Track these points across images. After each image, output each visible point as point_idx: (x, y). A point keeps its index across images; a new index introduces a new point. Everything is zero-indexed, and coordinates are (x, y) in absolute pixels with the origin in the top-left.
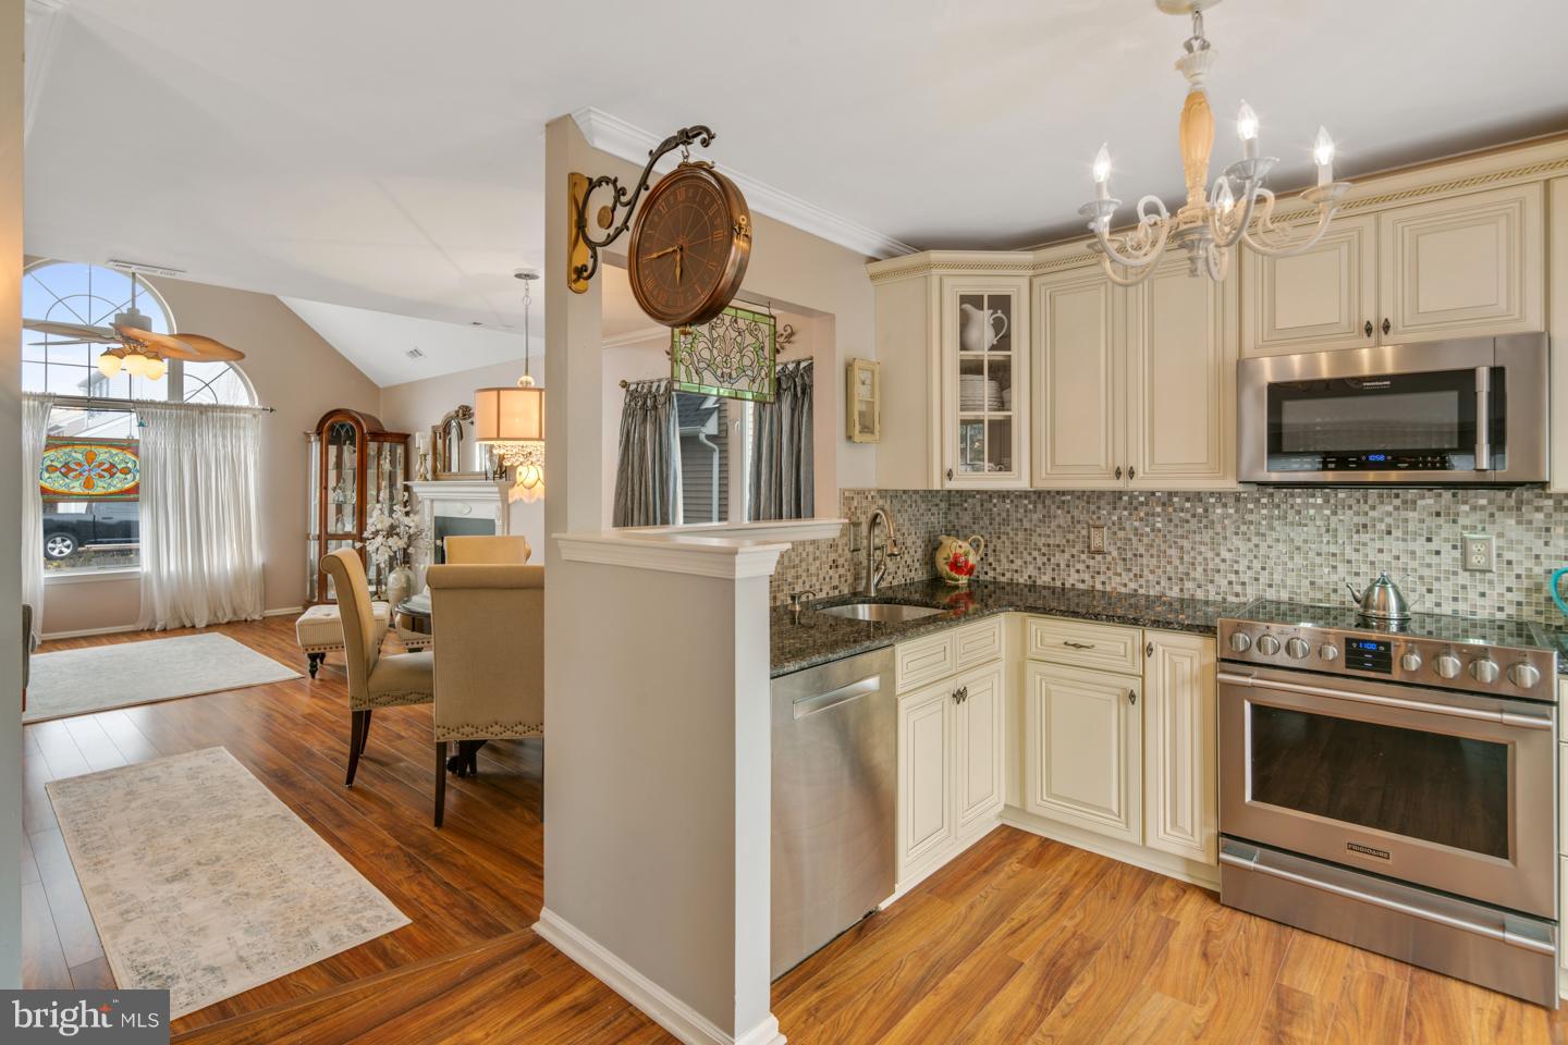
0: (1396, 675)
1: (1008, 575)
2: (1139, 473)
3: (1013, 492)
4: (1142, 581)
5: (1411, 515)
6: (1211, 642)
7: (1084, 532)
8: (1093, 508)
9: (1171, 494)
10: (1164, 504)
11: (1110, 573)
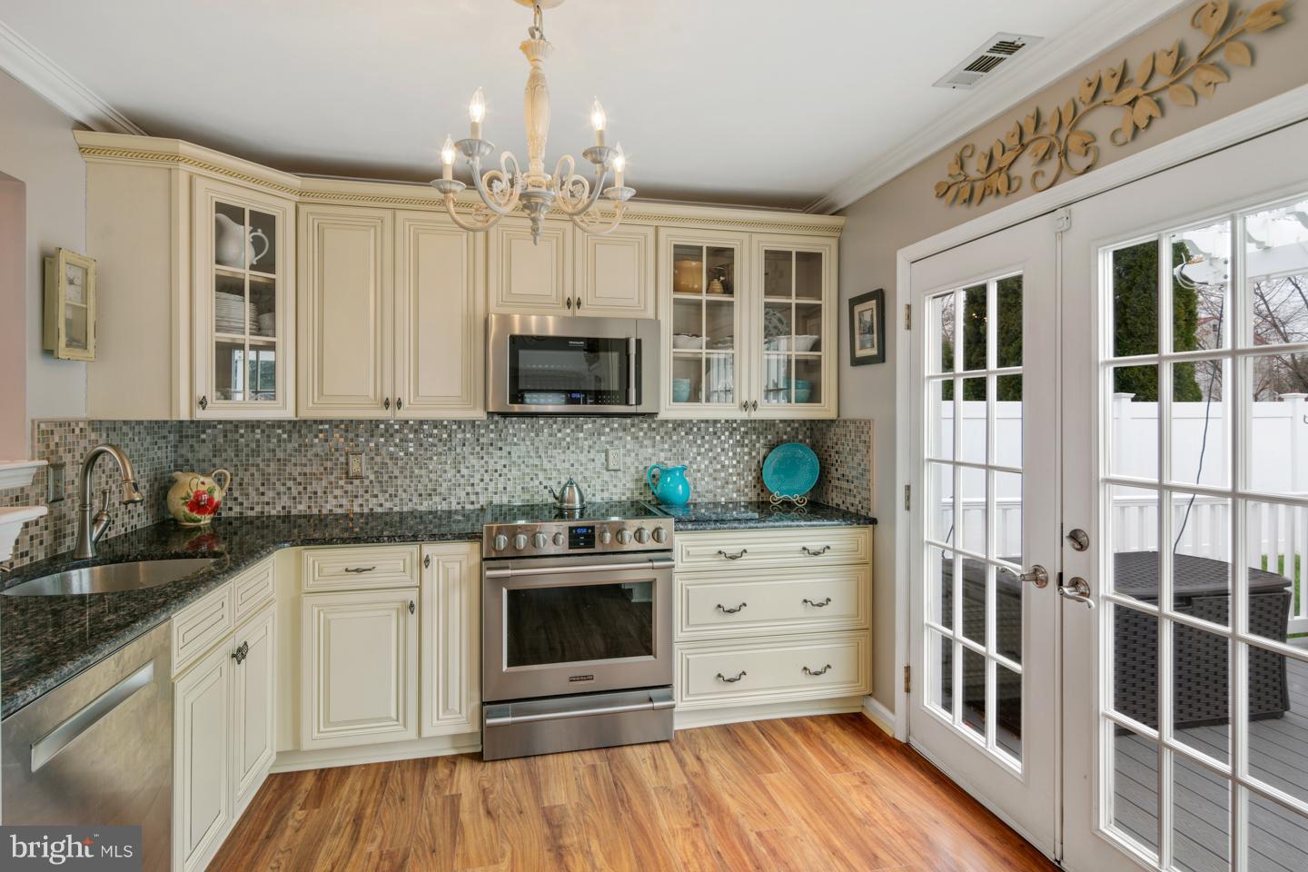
0: (598, 548)
1: (258, 509)
2: (405, 404)
3: (264, 422)
4: (397, 500)
7: (343, 459)
8: (351, 435)
9: (421, 422)
10: (416, 431)
11: (367, 496)
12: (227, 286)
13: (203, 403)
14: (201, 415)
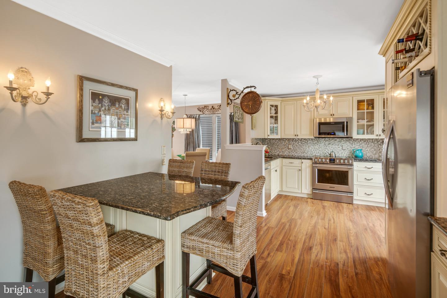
0: (336, 163)
1: (274, 153)
2: (299, 136)
3: (275, 139)
4: (297, 154)
5: (336, 142)
6: (311, 161)
7: (288, 145)
8: (289, 141)
9: (302, 139)
10: (301, 141)
11: (292, 152)
12: (271, 117)
13: (269, 136)
14: (268, 137)
